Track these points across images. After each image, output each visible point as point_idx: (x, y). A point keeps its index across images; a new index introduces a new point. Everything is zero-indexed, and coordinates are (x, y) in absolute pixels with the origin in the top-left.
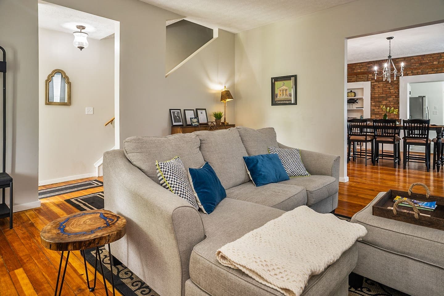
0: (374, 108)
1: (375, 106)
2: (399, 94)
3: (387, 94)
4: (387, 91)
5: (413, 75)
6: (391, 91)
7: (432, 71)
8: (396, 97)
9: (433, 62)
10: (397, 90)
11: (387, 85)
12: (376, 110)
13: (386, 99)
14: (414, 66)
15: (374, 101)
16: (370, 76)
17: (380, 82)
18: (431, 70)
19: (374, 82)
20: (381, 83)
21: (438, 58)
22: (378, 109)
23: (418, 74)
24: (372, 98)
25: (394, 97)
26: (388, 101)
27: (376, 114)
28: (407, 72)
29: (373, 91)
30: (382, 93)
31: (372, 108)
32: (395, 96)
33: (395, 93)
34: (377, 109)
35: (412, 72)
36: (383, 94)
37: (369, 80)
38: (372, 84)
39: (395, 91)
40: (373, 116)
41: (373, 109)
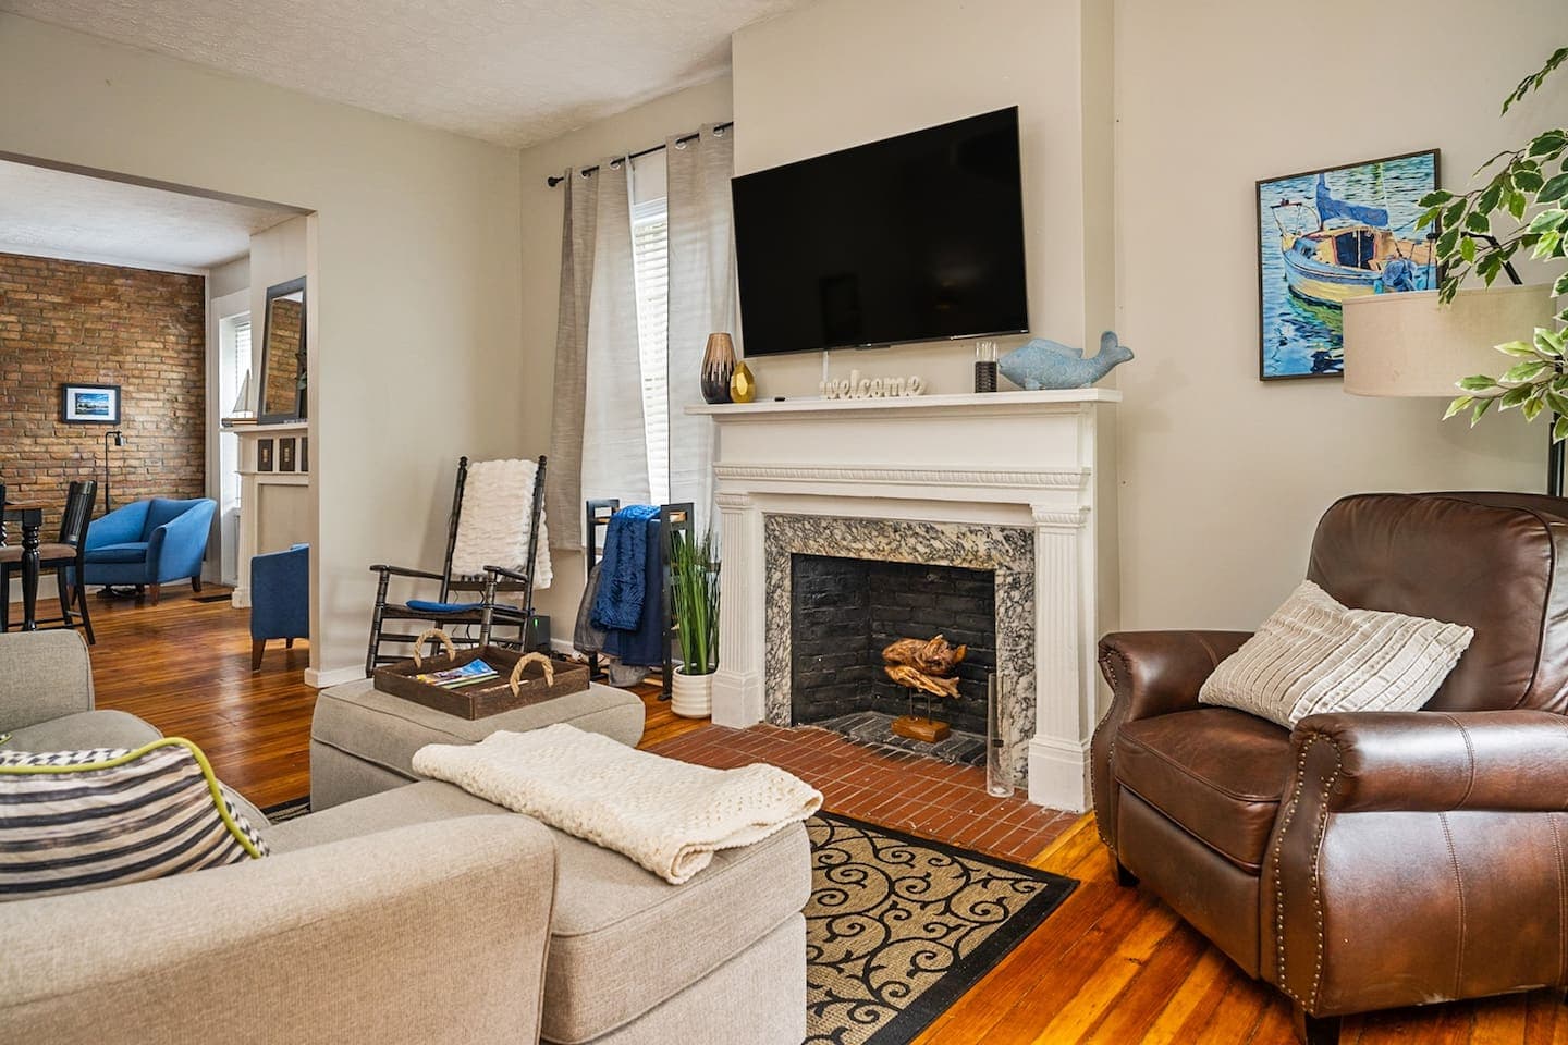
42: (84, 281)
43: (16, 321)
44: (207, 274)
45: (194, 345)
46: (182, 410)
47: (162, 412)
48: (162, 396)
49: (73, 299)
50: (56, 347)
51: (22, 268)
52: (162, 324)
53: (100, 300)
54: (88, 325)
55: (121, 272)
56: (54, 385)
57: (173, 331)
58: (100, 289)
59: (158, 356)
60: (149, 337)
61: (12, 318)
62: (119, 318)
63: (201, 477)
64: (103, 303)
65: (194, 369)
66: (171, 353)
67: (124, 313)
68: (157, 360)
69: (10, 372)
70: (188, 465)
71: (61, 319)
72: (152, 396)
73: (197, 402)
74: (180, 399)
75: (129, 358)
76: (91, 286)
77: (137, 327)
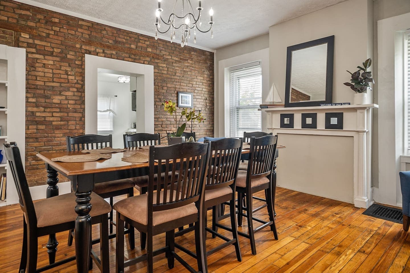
0: (35, 109)
1: (37, 106)
2: (83, 85)
3: (61, 83)
4: (62, 76)
5: (105, 57)
6: (70, 77)
7: (129, 57)
8: (78, 91)
9: (131, 44)
10: (80, 78)
11: (62, 64)
12: (38, 114)
13: (60, 93)
14: (106, 42)
15: (34, 94)
16: (22, 35)
17: (47, 55)
18: (127, 55)
19: (33, 53)
20: (50, 58)
21: (136, 40)
22: (44, 111)
23: (111, 57)
24: (30, 88)
25: (75, 90)
26: (64, 97)
27: (37, 123)
28: (96, 50)
29: (33, 73)
30: (51, 80)
31: (30, 109)
32: (77, 88)
33: (77, 83)
34: (40, 112)
35: (104, 51)
36: (53, 82)
37: (20, 44)
38: (30, 56)
39: (77, 79)
40: (30, 127)
41: (33, 112)
42: (183, 52)
43: (166, 66)
44: (215, 52)
45: (211, 78)
46: (208, 103)
47: (203, 103)
48: (203, 98)
49: (181, 59)
50: (176, 77)
51: (168, 46)
52: (203, 70)
53: (187, 60)
54: (184, 69)
55: (193, 49)
56: (176, 92)
57: (206, 73)
58: (188, 56)
59: (202, 82)
60: (200, 75)
61: (165, 65)
62: (192, 67)
63: (212, 128)
64: (188, 61)
65: (211, 88)
66: (205, 81)
67: (193, 65)
68: (201, 84)
69: (164, 86)
70: (210, 124)
71: (177, 67)
72: (200, 97)
73: (212, 100)
74: (208, 99)
75: (195, 83)
76: (185, 54)
77: (197, 71)
